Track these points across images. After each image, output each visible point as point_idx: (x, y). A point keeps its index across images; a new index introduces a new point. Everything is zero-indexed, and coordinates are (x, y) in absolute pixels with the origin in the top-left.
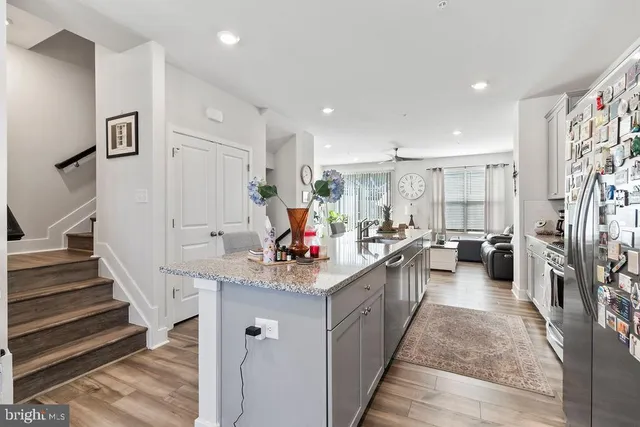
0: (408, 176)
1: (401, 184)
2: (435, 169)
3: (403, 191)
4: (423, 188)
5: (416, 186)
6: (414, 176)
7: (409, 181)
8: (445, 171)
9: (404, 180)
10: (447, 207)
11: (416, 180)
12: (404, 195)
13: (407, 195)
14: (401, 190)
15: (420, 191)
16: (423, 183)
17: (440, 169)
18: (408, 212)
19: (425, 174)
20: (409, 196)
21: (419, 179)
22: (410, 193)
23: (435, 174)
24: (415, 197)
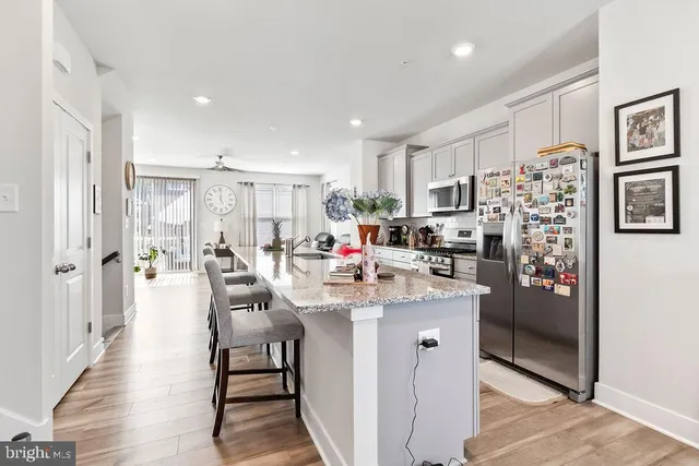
0: (217, 188)
1: (208, 196)
2: (246, 184)
3: (210, 205)
4: (234, 202)
5: (226, 198)
6: (224, 189)
7: (218, 194)
8: (256, 186)
9: (211, 191)
10: (258, 224)
11: (226, 193)
12: (213, 208)
14: (208, 203)
15: (230, 205)
16: (232, 197)
17: (252, 184)
18: (217, 228)
19: (236, 187)
20: (218, 211)
21: (229, 192)
22: (219, 207)
23: (246, 189)
24: (225, 211)
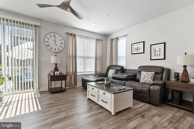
0: (52, 35)
1: (46, 40)
2: (71, 34)
4: (63, 46)
5: (58, 42)
6: (57, 36)
7: (53, 38)
8: (77, 37)
9: (48, 36)
10: (78, 60)
11: (58, 39)
12: (49, 48)
13: (51, 48)
14: (46, 44)
15: (61, 46)
16: (62, 41)
17: (74, 35)
18: (53, 60)
19: (65, 36)
20: (53, 50)
21: (60, 38)
22: (54, 47)
23: (70, 38)
24: (57, 51)
